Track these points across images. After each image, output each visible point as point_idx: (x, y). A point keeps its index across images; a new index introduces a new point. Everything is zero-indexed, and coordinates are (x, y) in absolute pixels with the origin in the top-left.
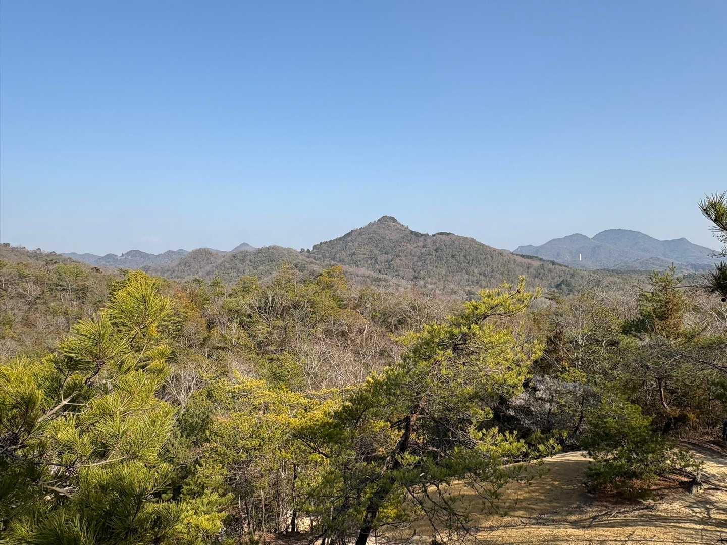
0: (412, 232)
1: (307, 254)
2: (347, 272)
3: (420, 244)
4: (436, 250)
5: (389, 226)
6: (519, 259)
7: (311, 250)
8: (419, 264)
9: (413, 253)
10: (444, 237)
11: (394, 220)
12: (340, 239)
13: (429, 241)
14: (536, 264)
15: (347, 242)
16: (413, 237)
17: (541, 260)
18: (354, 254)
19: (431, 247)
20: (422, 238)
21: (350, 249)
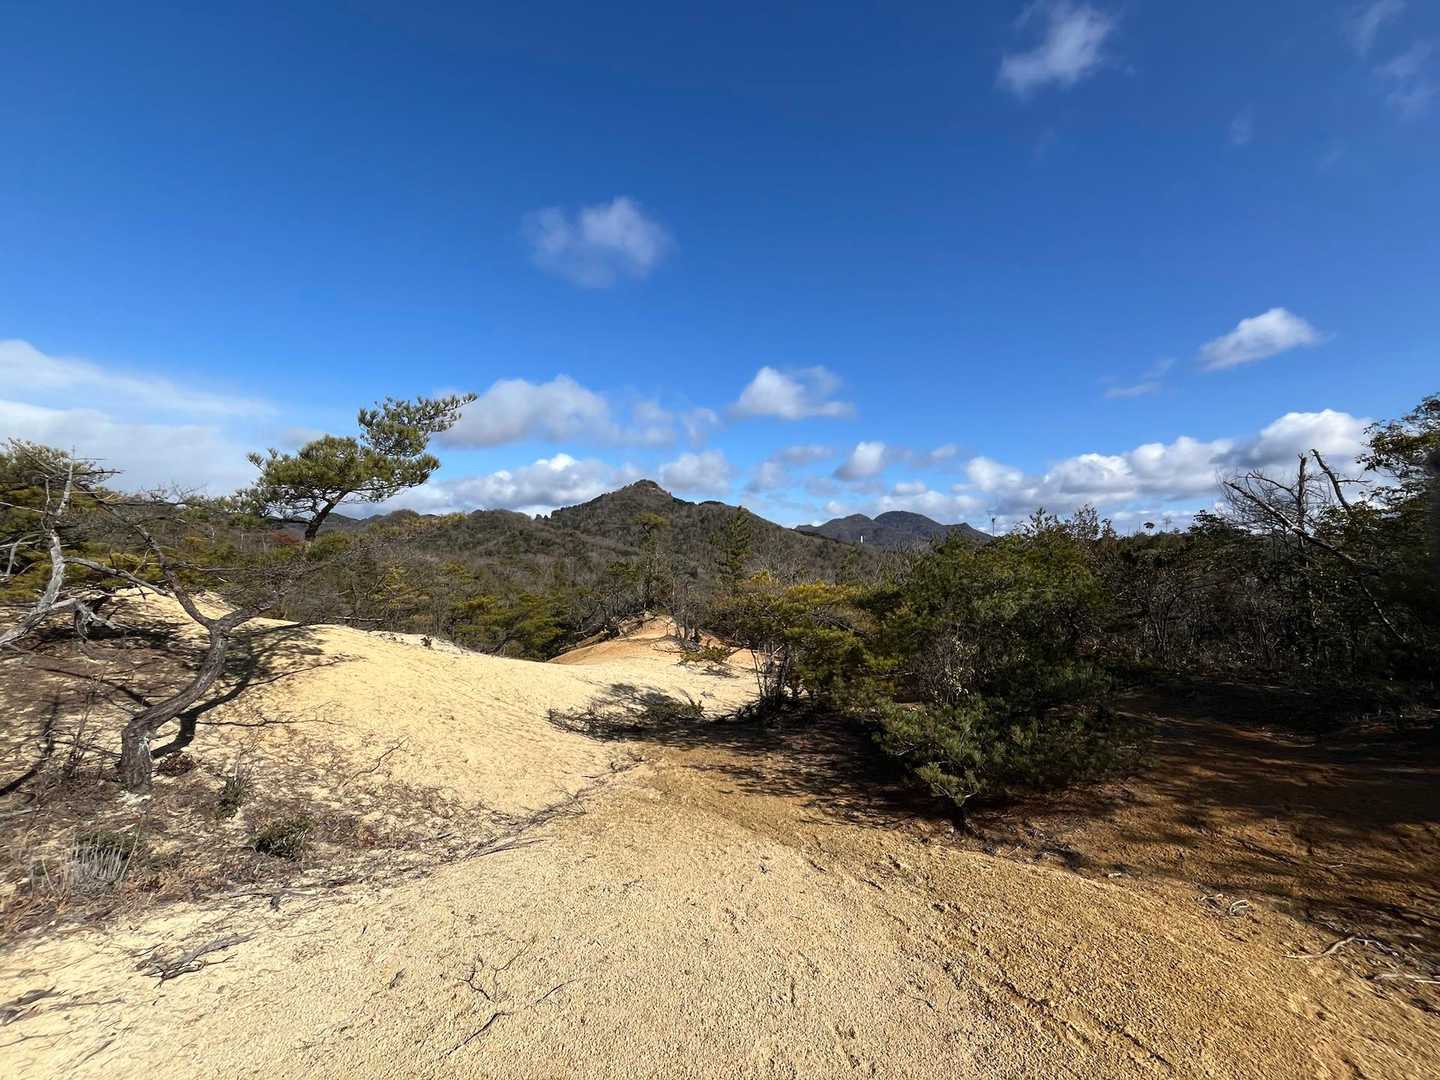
0: (675, 500)
1: (544, 522)
2: (587, 543)
3: (684, 513)
4: (702, 521)
5: (647, 491)
6: (799, 535)
7: (549, 517)
8: (681, 537)
9: (674, 523)
10: (713, 507)
11: (654, 485)
12: (587, 504)
13: (694, 510)
14: (818, 541)
15: (596, 508)
16: (676, 505)
17: (823, 537)
18: (602, 523)
19: (697, 518)
20: (686, 508)
21: (598, 517)
